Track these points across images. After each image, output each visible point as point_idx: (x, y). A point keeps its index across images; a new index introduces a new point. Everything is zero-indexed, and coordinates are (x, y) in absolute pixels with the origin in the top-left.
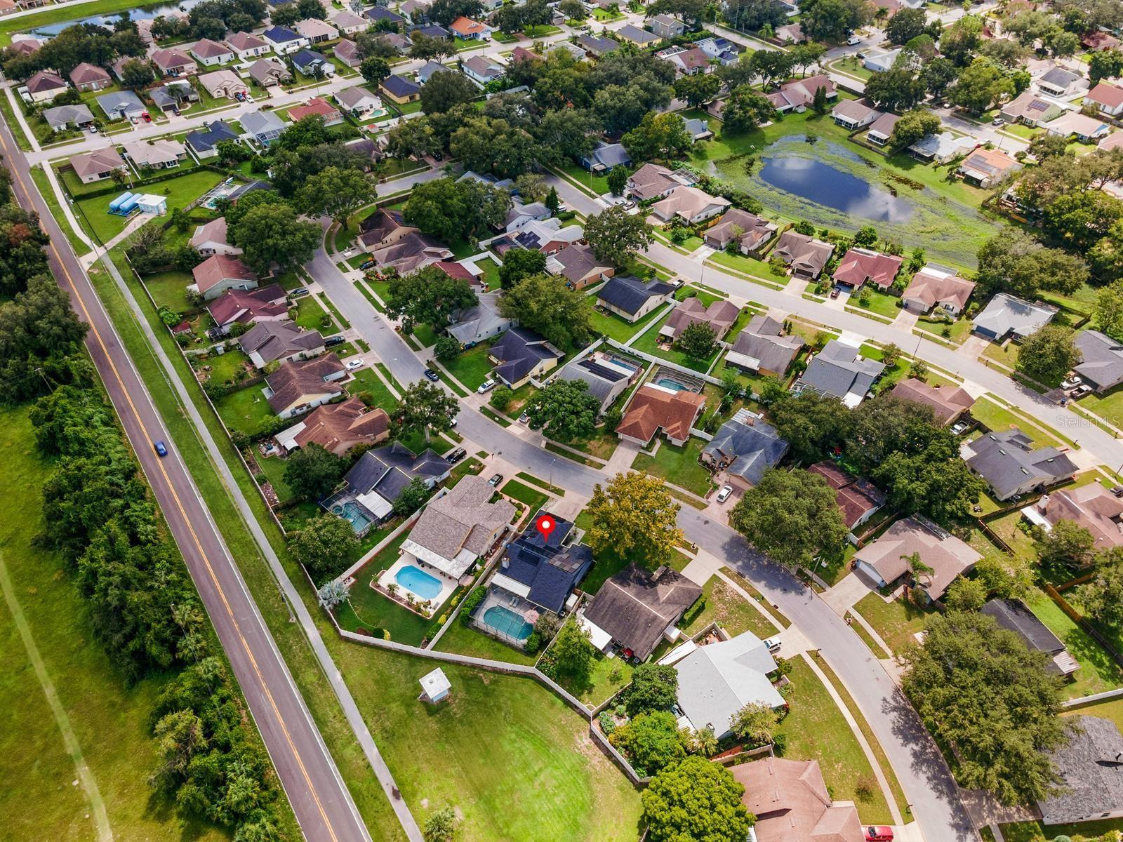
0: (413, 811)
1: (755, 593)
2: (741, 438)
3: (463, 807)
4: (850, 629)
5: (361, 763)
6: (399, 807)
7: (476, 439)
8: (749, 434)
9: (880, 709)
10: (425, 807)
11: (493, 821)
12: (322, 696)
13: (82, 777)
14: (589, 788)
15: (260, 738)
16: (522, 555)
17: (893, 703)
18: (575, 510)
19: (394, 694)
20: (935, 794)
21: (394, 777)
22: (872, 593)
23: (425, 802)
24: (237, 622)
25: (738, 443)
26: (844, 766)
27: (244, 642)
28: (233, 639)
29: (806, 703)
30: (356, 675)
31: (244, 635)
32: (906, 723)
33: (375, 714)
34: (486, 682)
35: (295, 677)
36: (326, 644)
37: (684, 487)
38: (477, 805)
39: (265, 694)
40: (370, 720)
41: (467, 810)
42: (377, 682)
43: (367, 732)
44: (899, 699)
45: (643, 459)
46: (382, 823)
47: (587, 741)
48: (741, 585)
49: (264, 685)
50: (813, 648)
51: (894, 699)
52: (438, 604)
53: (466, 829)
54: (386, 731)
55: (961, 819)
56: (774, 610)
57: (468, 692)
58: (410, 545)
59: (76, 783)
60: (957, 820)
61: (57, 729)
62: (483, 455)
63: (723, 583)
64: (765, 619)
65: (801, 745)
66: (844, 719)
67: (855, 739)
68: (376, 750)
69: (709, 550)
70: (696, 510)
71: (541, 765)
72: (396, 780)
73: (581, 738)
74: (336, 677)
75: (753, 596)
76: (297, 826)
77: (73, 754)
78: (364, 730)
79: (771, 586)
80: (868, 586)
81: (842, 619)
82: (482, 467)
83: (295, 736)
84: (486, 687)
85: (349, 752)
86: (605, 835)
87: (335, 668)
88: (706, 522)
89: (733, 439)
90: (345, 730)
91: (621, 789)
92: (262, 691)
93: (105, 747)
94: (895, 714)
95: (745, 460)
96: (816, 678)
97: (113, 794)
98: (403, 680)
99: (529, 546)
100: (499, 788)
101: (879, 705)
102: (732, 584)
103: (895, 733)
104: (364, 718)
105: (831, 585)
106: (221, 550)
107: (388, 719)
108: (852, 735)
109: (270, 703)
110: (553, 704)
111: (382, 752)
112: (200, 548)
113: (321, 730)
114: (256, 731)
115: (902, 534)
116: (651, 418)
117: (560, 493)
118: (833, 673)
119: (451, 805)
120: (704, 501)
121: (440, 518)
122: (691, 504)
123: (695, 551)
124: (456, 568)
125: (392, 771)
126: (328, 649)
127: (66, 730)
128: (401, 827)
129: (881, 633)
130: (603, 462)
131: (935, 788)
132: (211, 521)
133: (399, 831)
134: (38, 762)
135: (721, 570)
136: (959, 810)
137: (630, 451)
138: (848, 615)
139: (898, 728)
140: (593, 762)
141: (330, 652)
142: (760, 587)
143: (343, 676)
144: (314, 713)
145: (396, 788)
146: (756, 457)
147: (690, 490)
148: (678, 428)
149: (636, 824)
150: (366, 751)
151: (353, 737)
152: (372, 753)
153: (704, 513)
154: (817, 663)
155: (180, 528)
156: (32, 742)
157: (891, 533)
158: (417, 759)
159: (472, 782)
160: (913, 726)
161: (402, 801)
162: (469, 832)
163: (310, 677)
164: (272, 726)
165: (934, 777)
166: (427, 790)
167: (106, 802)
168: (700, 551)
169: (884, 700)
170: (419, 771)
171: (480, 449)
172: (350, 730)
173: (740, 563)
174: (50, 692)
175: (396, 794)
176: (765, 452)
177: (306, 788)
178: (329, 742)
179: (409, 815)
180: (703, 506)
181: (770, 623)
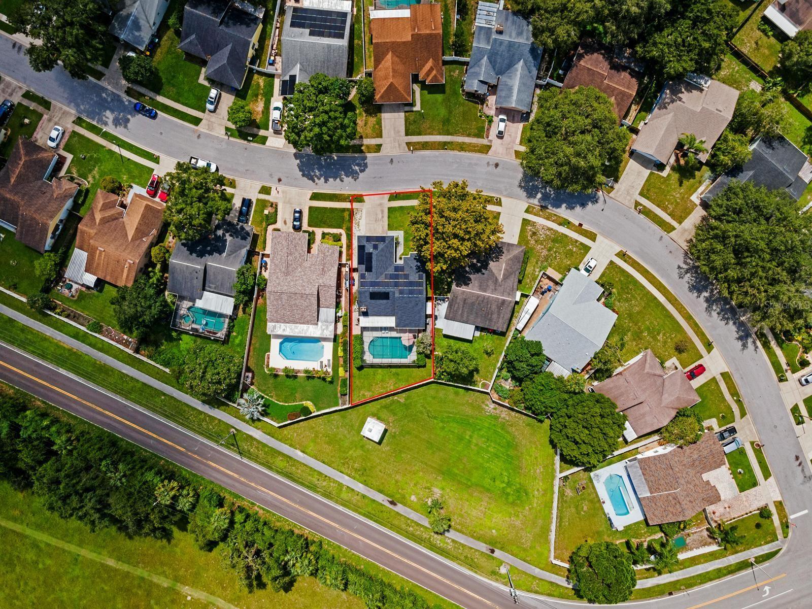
0: (409, 507)
1: (561, 221)
2: (497, 53)
3: (437, 486)
4: (642, 216)
5: (359, 498)
6: (399, 508)
7: (248, 173)
8: (503, 48)
9: (677, 276)
10: (415, 500)
11: (459, 482)
12: (299, 471)
13: (189, 593)
14: (508, 432)
15: (281, 517)
16: (374, 296)
17: (685, 267)
18: (382, 212)
19: (347, 444)
20: (723, 323)
21: (385, 494)
22: (651, 174)
23: (413, 498)
24: (195, 453)
25: (495, 61)
26: (664, 334)
27: (211, 463)
28: (203, 467)
29: (627, 300)
30: (311, 447)
31: (207, 459)
32: (697, 278)
33: (344, 464)
34: (402, 401)
35: (270, 468)
36: (273, 437)
37: (463, 135)
38: (444, 479)
39: (259, 490)
40: (343, 469)
41: (440, 486)
42: (329, 443)
43: (347, 477)
44: (689, 261)
45: (412, 118)
46: (396, 522)
47: (493, 406)
48: (548, 219)
49: (253, 484)
50: (618, 249)
51: (685, 263)
52: (329, 360)
53: (447, 497)
54: (359, 470)
55: (743, 331)
56: (579, 229)
57: (395, 414)
58: (275, 327)
59: (189, 598)
60: (741, 333)
61: (143, 579)
62: (265, 190)
63: (533, 224)
64: (577, 241)
65: (632, 335)
66: (655, 298)
67: (666, 310)
68: (361, 485)
69: (509, 196)
70: (483, 156)
71: (469, 433)
72: (387, 495)
73: (487, 405)
74: (298, 454)
75: (560, 224)
76: (346, 550)
77: (170, 585)
78: (344, 477)
79: (571, 207)
80: (646, 168)
81: (633, 210)
82: (274, 206)
83: (301, 503)
84: (405, 405)
85: (345, 495)
86: (531, 456)
87: (292, 449)
88: (497, 165)
89: (489, 58)
90: (332, 484)
91: (528, 425)
92: (256, 489)
93: (186, 571)
94: (689, 275)
95: (510, 82)
96: (629, 276)
97: (219, 591)
98: (346, 432)
99: (373, 284)
100: (451, 461)
101: (675, 274)
102: (540, 221)
103: (691, 290)
104: (338, 470)
105: (616, 180)
106: (126, 406)
107: (354, 462)
108: (663, 307)
109: (268, 494)
110: (457, 394)
111: (365, 483)
112: (107, 412)
113: (318, 492)
114: (274, 515)
115: (670, 107)
116: (400, 67)
117: (359, 199)
118: (639, 264)
119: (429, 489)
120: (484, 142)
121: (284, 297)
122: (475, 151)
123: (499, 203)
124: (324, 328)
125: (381, 491)
126: (277, 439)
127: (149, 575)
128: (408, 519)
129: (665, 209)
130: (377, 141)
131: (724, 318)
132: (91, 385)
133: (409, 521)
134: (152, 602)
135: (527, 211)
136: (741, 325)
137: (396, 114)
138: (637, 204)
139: (693, 285)
140: (502, 416)
141: (280, 440)
142: (563, 212)
143: (303, 452)
144: (302, 484)
145: (390, 500)
146: (518, 73)
147: (469, 135)
148: (431, 70)
149: (548, 443)
150: (355, 489)
151: (340, 485)
152: (360, 487)
153: (491, 156)
154: (625, 261)
155: (73, 405)
156: (136, 594)
157: (659, 109)
158: (390, 475)
159: (432, 467)
160: (701, 279)
161: (399, 505)
162: (450, 498)
163: (280, 463)
164: (282, 506)
165: (722, 310)
166: (409, 490)
167: (219, 596)
168: (503, 200)
169: (679, 267)
170: (397, 482)
171: (258, 185)
172: (335, 481)
173: (539, 196)
174: (111, 563)
175: (392, 503)
176: (525, 62)
177: (335, 528)
178: (327, 495)
179: (409, 510)
180: (486, 149)
181: (581, 244)
